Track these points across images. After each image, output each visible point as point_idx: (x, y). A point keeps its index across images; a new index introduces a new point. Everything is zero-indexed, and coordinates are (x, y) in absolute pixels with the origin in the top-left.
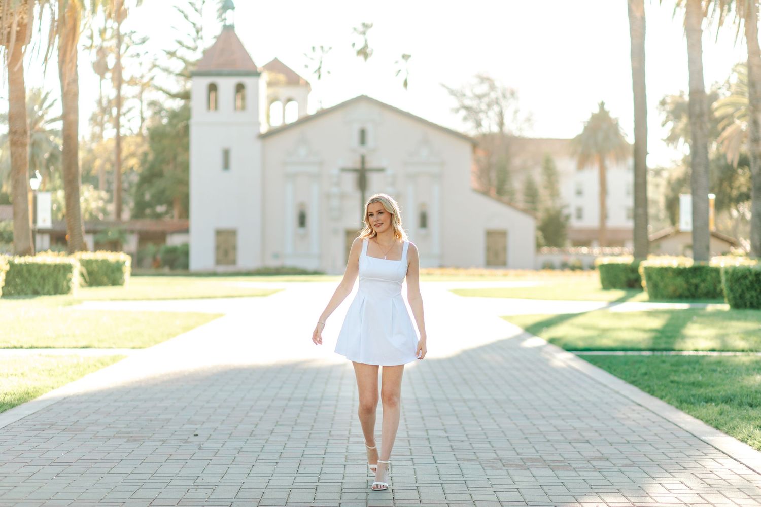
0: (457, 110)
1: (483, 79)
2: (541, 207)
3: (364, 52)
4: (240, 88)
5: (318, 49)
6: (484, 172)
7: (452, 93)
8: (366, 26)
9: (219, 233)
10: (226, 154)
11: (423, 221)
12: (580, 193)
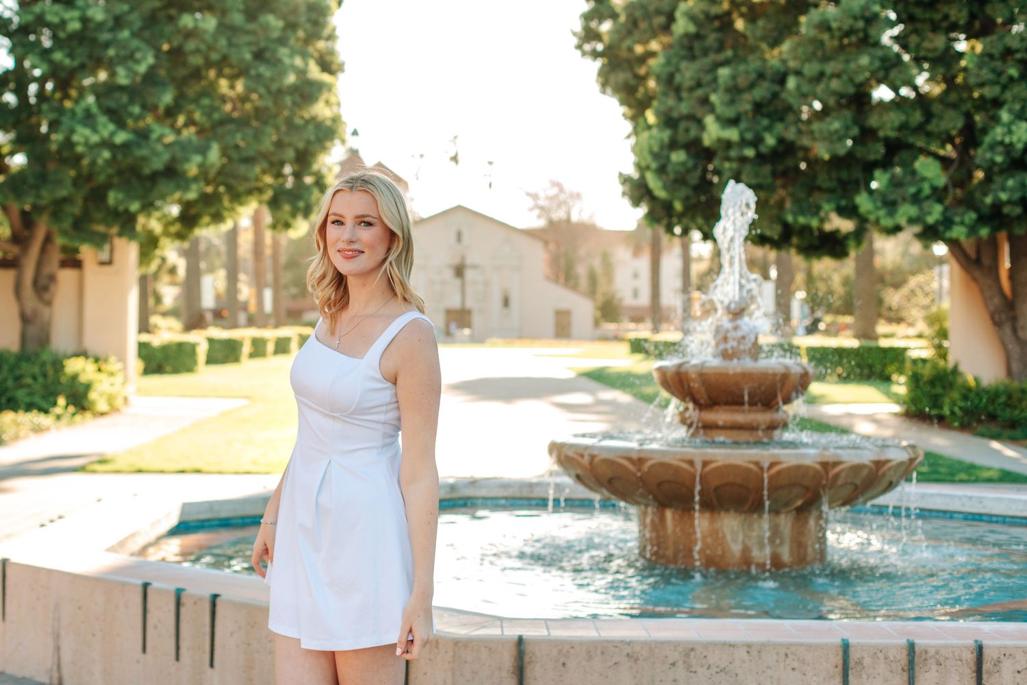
1: (554, 184)
2: (599, 290)
6: (555, 261)
7: (528, 194)
11: (506, 302)
12: (636, 276)
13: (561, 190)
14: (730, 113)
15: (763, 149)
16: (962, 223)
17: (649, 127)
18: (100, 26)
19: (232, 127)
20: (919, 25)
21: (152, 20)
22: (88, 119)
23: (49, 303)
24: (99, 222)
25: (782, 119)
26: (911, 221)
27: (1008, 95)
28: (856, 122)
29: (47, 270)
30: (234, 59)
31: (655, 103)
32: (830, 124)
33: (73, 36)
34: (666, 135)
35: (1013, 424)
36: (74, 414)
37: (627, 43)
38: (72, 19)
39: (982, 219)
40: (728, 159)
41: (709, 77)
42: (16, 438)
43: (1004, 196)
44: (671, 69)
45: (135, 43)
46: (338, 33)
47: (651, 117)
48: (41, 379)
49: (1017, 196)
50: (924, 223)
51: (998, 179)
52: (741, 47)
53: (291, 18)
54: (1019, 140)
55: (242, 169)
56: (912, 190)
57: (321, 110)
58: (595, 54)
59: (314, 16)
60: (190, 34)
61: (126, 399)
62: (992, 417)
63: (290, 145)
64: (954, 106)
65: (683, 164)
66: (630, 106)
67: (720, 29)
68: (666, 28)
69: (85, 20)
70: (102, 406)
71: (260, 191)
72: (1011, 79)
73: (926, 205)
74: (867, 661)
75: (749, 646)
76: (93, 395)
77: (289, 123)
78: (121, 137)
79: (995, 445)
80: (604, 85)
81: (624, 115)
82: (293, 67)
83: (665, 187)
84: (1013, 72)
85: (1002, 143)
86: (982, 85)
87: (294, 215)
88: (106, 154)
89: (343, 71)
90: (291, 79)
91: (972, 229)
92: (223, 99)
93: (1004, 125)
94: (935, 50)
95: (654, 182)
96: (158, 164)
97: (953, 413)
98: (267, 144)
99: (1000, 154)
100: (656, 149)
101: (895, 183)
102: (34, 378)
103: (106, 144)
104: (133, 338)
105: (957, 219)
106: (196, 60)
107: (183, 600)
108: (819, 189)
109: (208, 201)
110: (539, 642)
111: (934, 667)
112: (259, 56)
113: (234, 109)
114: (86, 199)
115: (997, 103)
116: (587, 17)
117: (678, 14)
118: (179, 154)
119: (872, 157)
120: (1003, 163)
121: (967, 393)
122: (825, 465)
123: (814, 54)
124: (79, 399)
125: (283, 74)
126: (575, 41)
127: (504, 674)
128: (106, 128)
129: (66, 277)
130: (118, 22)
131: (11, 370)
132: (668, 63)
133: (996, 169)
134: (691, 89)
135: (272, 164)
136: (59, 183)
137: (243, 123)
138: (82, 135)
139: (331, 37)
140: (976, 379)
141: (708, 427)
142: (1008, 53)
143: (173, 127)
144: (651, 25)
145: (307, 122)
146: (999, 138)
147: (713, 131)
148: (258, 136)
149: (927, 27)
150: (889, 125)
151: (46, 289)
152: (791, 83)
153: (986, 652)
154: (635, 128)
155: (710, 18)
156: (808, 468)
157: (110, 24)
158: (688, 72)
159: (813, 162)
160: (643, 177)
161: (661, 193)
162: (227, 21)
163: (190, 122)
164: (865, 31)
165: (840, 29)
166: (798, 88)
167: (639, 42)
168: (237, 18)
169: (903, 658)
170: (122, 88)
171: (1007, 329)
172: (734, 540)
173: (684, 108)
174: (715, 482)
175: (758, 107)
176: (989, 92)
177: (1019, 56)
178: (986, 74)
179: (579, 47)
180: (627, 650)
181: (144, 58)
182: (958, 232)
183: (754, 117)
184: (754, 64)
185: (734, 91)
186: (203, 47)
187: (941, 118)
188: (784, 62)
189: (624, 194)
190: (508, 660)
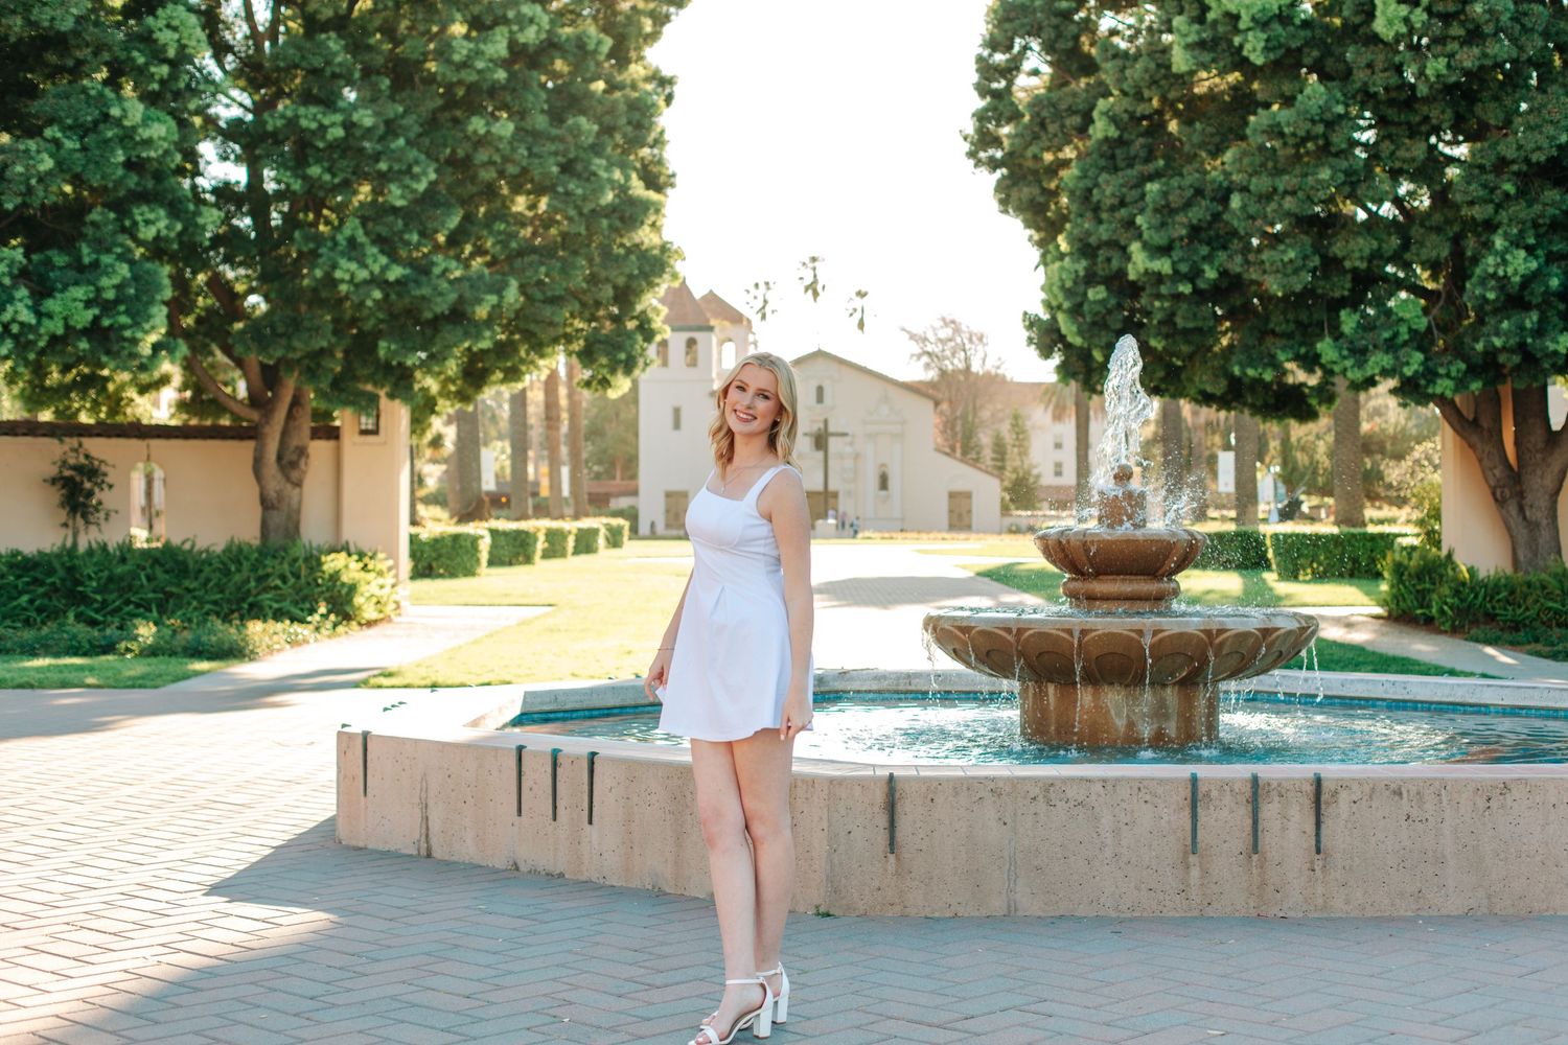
0: (919, 356)
1: (946, 323)
2: (1009, 465)
3: (813, 289)
4: (691, 343)
5: (762, 287)
6: (948, 426)
7: (913, 337)
8: (814, 259)
9: (669, 495)
10: (677, 412)
11: (884, 482)
12: (1058, 446)
13: (957, 330)
14: (1159, 239)
15: (1202, 285)
16: (1448, 375)
17: (1062, 256)
18: (368, 132)
19: (535, 257)
20: (1393, 130)
21: (432, 123)
22: (353, 248)
23: (298, 484)
24: (367, 379)
25: (1225, 248)
26: (1386, 373)
27: (1503, 216)
28: (1317, 249)
29: (294, 442)
30: (536, 173)
31: (1068, 226)
32: (1284, 252)
33: (333, 146)
34: (1081, 266)
35: (1516, 626)
36: (335, 625)
37: (1033, 150)
38: (333, 125)
39: (1473, 371)
40: (1159, 296)
41: (1135, 193)
42: (270, 650)
43: (1498, 342)
44: (1088, 182)
45: (413, 154)
46: (666, 137)
47: (1063, 243)
48: (292, 580)
49: (1512, 342)
50: (1402, 375)
51: (1491, 321)
52: (1175, 157)
53: (607, 119)
54: (1516, 272)
55: (547, 311)
56: (1386, 335)
57: (645, 236)
58: (994, 165)
59: (637, 116)
60: (481, 142)
61: (398, 606)
62: (1491, 617)
63: (607, 280)
64: (1438, 230)
65: (1102, 302)
66: (1038, 229)
67: (1148, 133)
68: (1082, 131)
69: (349, 126)
70: (369, 613)
71: (568, 339)
72: (1507, 195)
73: (1402, 353)
74: (1214, 794)
75: (1104, 780)
76: (358, 600)
77: (606, 253)
78: (396, 273)
79: (1490, 650)
80: (1004, 203)
81: (1030, 239)
82: (611, 181)
83: (1080, 333)
84: (1509, 187)
85: (1494, 276)
86: (1471, 203)
87: (613, 371)
88: (377, 294)
89: (672, 185)
90: (609, 197)
91: (1461, 384)
92: (521, 221)
93: (1497, 253)
94: (1413, 160)
95: (1066, 326)
96: (442, 306)
97: (1442, 612)
98: (578, 280)
99: (1492, 289)
100: (1069, 284)
101: (1367, 326)
102: (284, 579)
103: (377, 281)
104: (405, 530)
105: (1442, 371)
106: (487, 175)
107: (560, 760)
108: (1273, 332)
109: (503, 350)
110: (908, 779)
111: (1277, 799)
112: (567, 168)
113: (535, 234)
114: (346, 352)
115: (1490, 226)
116: (981, 117)
117: (1095, 114)
118: (468, 294)
119: (1337, 294)
120: (1497, 299)
121: (1459, 588)
122: (1208, 632)
123: (1263, 165)
124: (342, 606)
125: (598, 191)
126: (966, 147)
127: (876, 809)
128: (377, 261)
129: (319, 449)
130: (391, 128)
131: (254, 569)
132: (1084, 176)
133: (1488, 308)
134: (1113, 209)
135: (583, 305)
136: (317, 330)
137: (547, 252)
138: (346, 269)
139: (659, 142)
140: (1471, 570)
141: (1092, 598)
142: (1502, 164)
143: (458, 258)
144: (1063, 126)
145: (629, 251)
146: (1491, 270)
147: (1139, 261)
148: (566, 270)
149: (1402, 131)
150: (1357, 255)
151: (294, 465)
152: (1236, 201)
153: (1325, 784)
154: (1044, 256)
155: (1136, 119)
156: (1190, 636)
157: (382, 129)
158: (1109, 188)
159: (1267, 298)
160: (1054, 319)
161: (1077, 341)
162: (528, 124)
163: (479, 251)
164: (1325, 136)
165: (1294, 135)
166: (1244, 207)
167: (1048, 149)
168: (540, 121)
169: (1248, 790)
170: (395, 210)
171: (1513, 509)
172: (1118, 714)
173: (1104, 232)
174: (1095, 652)
175: (1195, 231)
176: (1479, 212)
177: (1515, 168)
178: (1476, 190)
179: (972, 154)
180: (992, 785)
181: (425, 173)
182: (1443, 386)
183: (1191, 241)
184: (1191, 178)
185: (1166, 211)
186: (497, 158)
187: (1422, 244)
188: (1227, 174)
189: (1030, 340)
190: (879, 796)
